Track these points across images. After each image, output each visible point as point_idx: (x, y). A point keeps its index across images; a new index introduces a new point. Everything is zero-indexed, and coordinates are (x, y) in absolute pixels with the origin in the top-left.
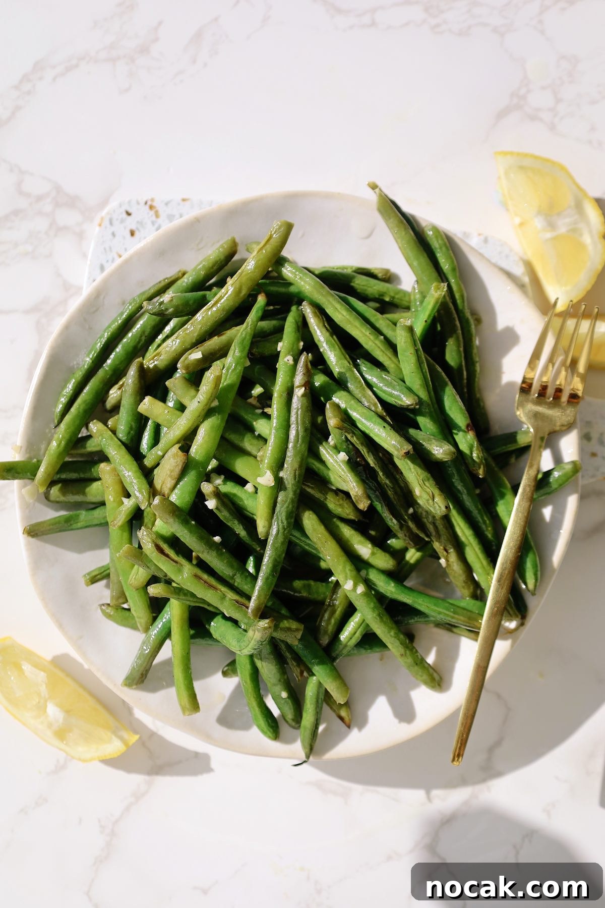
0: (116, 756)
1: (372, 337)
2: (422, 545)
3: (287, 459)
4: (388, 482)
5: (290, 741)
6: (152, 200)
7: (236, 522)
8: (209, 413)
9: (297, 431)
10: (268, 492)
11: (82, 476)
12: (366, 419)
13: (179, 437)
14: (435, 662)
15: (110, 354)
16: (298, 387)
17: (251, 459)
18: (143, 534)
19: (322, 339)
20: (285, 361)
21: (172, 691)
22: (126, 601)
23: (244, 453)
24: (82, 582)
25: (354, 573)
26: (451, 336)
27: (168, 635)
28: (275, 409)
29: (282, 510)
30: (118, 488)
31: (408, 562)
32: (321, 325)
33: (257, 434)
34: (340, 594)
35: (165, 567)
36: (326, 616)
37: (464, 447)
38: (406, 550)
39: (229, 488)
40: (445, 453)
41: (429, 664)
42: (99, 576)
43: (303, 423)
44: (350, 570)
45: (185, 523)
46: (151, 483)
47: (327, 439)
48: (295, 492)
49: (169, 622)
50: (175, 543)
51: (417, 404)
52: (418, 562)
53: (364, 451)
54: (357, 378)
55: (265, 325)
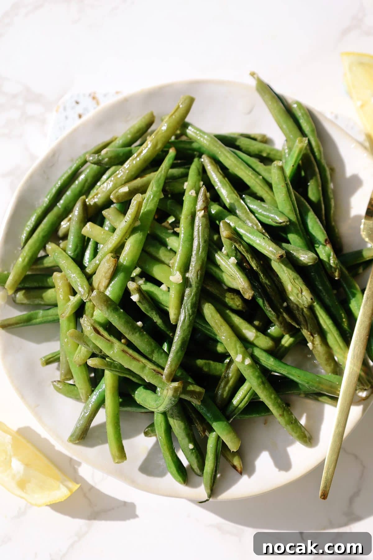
0: (63, 500)
1: (253, 177)
2: (294, 332)
3: (192, 263)
4: (267, 282)
5: (195, 485)
6: (95, 93)
7: (154, 313)
8: (133, 230)
9: (199, 242)
10: (178, 288)
11: (40, 285)
12: (250, 233)
13: (111, 249)
14: (306, 424)
15: (62, 196)
16: (199, 210)
17: (165, 267)
18: (85, 321)
19: (217, 180)
20: (190, 194)
21: (106, 447)
22: (72, 378)
23: (160, 261)
24: (39, 363)
25: (243, 349)
26: (312, 178)
27: (101, 403)
28: (182, 229)
29: (188, 301)
30: (67, 289)
31: (283, 346)
32: (216, 170)
33: (169, 248)
34: (233, 367)
35: (101, 344)
36: (222, 385)
37: (323, 257)
38: (282, 337)
39: (149, 287)
40: (309, 258)
41: (301, 425)
42: (51, 359)
43: (203, 236)
44: (240, 347)
45: (115, 310)
46: (91, 284)
47: (221, 250)
48: (197, 288)
49: (104, 391)
50: (109, 328)
51: (287, 222)
52: (291, 346)
53: (248, 257)
54: (242, 206)
55: (176, 171)
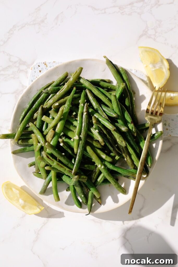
0: (38, 213)
1: (105, 98)
2: (120, 155)
3: (82, 132)
4: (110, 138)
5: (85, 208)
6: (45, 62)
7: (69, 149)
8: (60, 120)
9: (85, 124)
10: (77, 141)
11: (27, 137)
12: (103, 121)
13: (53, 126)
14: (124, 187)
15: (34, 104)
16: (85, 112)
17: (72, 132)
18: (43, 153)
19: (91, 99)
20: (81, 105)
21: (52, 195)
22: (40, 171)
23: (71, 130)
24: (28, 166)
25: (101, 163)
26: (127, 98)
27: (51, 180)
28: (78, 118)
29: (81, 146)
30: (37, 140)
31: (116, 159)
32: (91, 95)
33: (74, 125)
34: (97, 168)
35: (49, 162)
36: (94, 174)
37: (130, 128)
38: (115, 156)
39: (66, 140)
40: (125, 129)
41: (122, 187)
42: (32, 165)
43: (86, 122)
44: (100, 162)
45: (54, 149)
46: (45, 139)
47: (93, 126)
48: (84, 141)
49: (51, 177)
50: (52, 155)
51: (117, 116)
52: (119, 159)
53: (103, 129)
54: (101, 109)
55: (76, 95)
